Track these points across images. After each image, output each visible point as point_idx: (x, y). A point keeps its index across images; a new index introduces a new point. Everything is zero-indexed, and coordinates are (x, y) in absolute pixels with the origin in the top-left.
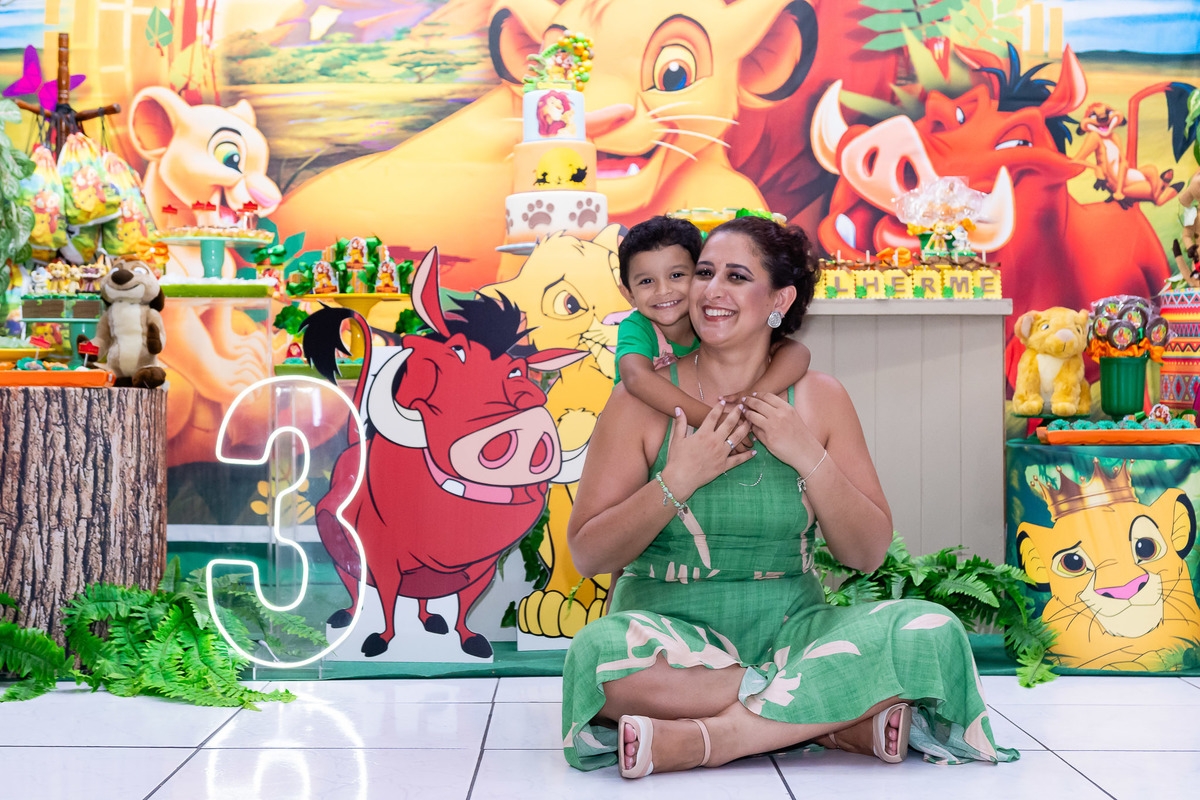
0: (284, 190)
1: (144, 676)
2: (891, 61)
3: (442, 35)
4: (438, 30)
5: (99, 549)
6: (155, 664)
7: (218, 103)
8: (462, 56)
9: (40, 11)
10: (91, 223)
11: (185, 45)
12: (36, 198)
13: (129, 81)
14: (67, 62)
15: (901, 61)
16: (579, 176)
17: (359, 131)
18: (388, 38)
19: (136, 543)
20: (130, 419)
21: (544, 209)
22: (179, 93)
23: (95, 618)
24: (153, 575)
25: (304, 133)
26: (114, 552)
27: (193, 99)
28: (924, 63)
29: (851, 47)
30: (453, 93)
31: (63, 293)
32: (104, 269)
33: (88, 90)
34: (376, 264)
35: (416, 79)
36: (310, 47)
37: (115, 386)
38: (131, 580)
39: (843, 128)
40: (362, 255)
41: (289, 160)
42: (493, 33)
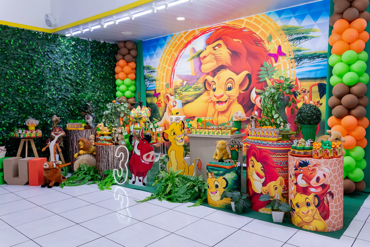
2: (264, 83)
4: (198, 83)
8: (201, 87)
11: (170, 88)
15: (265, 83)
17: (189, 99)
18: (192, 85)
22: (170, 95)
28: (269, 83)
30: (200, 93)
35: (196, 91)
36: (183, 87)
39: (256, 96)
42: (205, 83)
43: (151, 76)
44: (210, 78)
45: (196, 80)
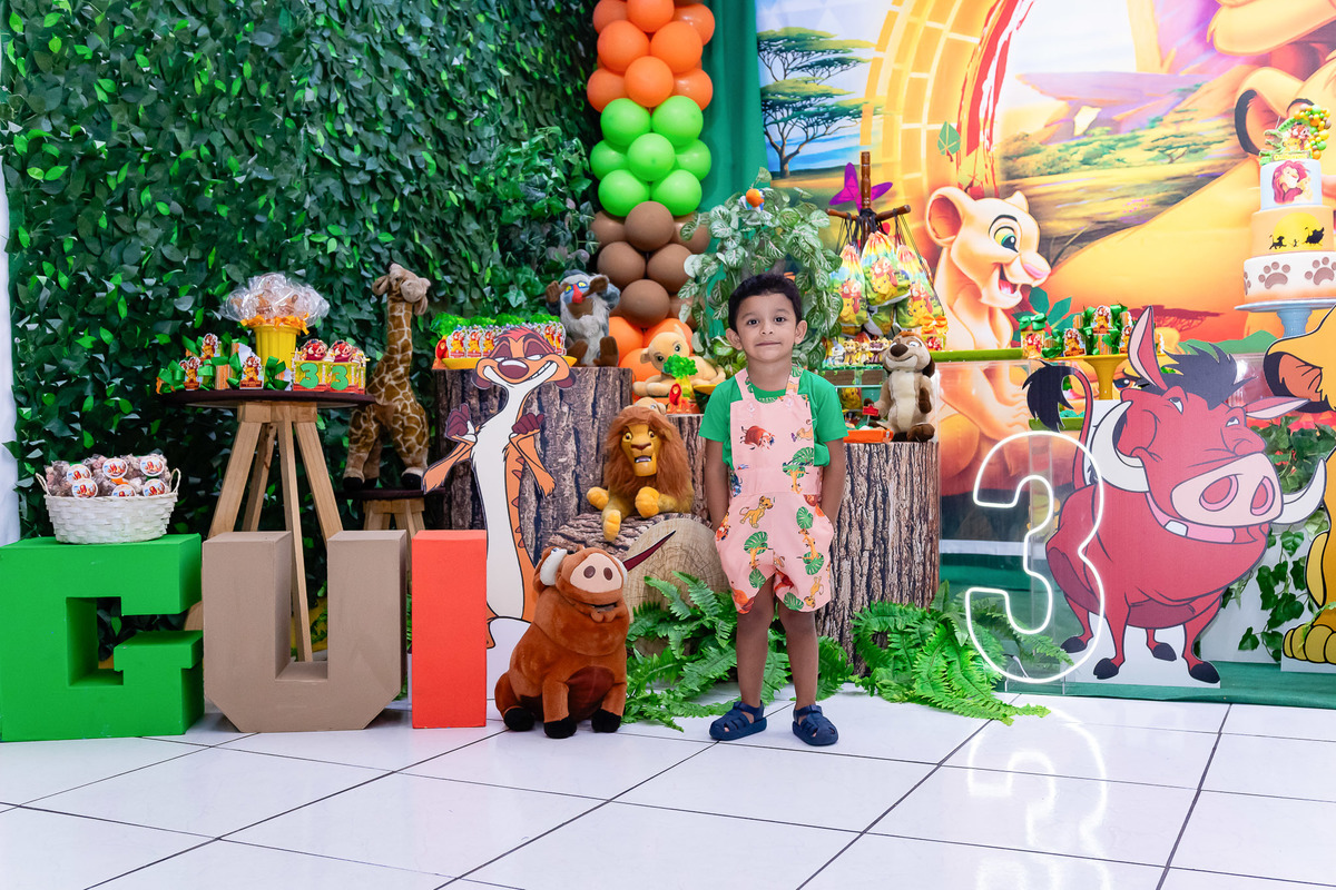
0: (1054, 263)
1: (915, 686)
3: (1192, 119)
4: (1187, 116)
5: (879, 575)
6: (924, 675)
7: (997, 196)
8: (1210, 136)
9: (857, 136)
10: (886, 304)
11: (969, 152)
12: (843, 286)
13: (925, 184)
14: (869, 176)
16: (1315, 238)
17: (1117, 209)
18: (1143, 127)
19: (910, 570)
20: (904, 469)
21: (1280, 270)
22: (966, 191)
23: (877, 630)
24: (926, 596)
25: (1068, 215)
26: (892, 578)
27: (976, 193)
30: (1202, 170)
31: (855, 364)
32: (887, 344)
33: (894, 194)
34: (1119, 328)
35: (1168, 160)
36: (1074, 142)
37: (893, 440)
38: (906, 600)
40: (1107, 321)
41: (1057, 239)
42: (1239, 115)
43: (823, 87)
44: (1276, 85)
45: (1170, 100)
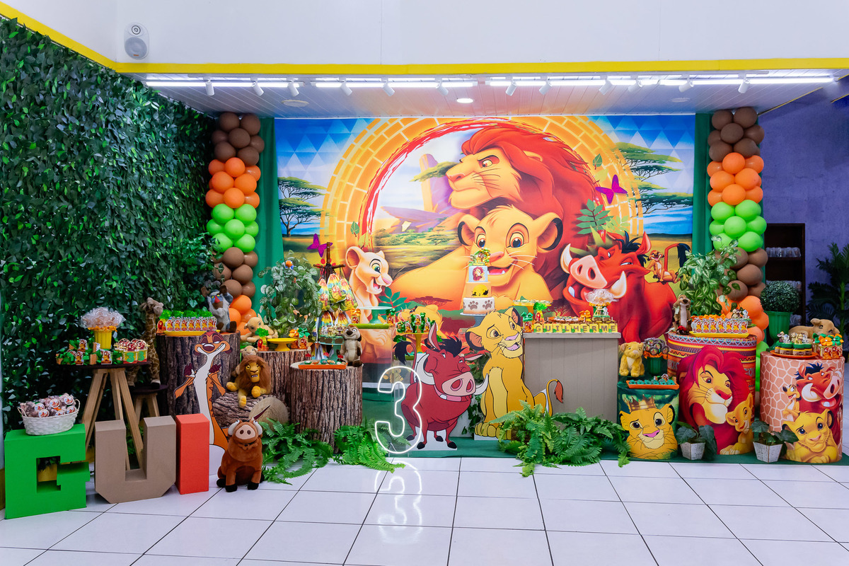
0: (394, 279)
2: (587, 237)
3: (443, 230)
4: (441, 228)
5: (344, 416)
8: (450, 237)
10: (338, 302)
11: (363, 234)
12: (321, 296)
13: (346, 245)
16: (486, 293)
17: (417, 260)
18: (426, 231)
19: (354, 413)
21: (475, 304)
23: (343, 436)
25: (399, 261)
26: (348, 417)
27: (366, 250)
28: (597, 238)
29: (573, 233)
30: (446, 248)
33: (334, 248)
34: (424, 323)
39: (571, 259)
41: (395, 269)
42: (459, 230)
43: (305, 202)
44: (471, 221)
45: (436, 222)
